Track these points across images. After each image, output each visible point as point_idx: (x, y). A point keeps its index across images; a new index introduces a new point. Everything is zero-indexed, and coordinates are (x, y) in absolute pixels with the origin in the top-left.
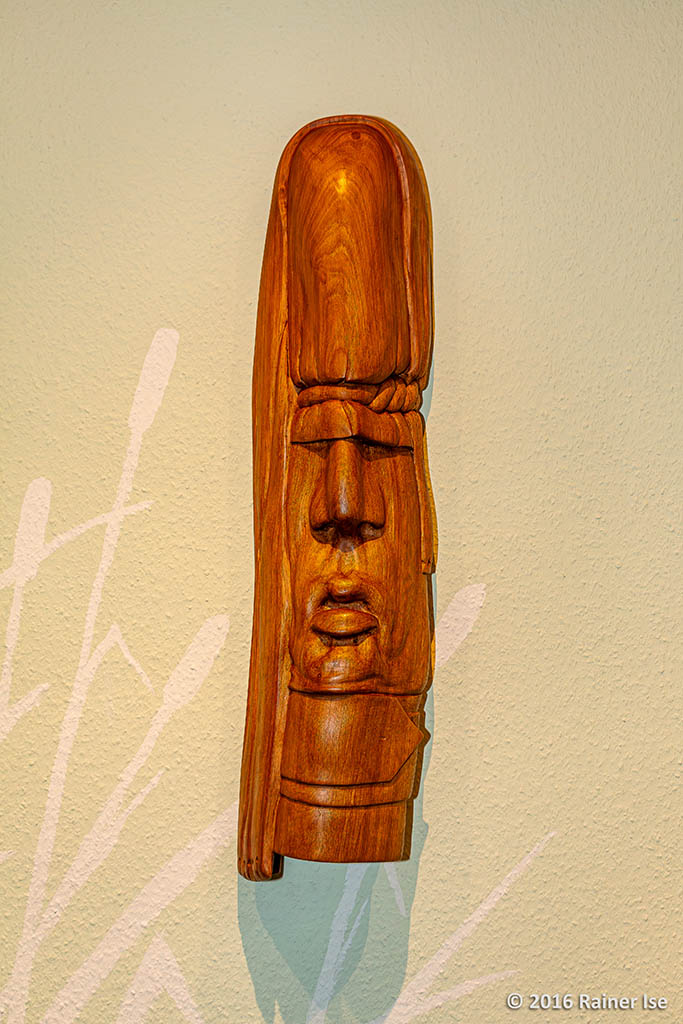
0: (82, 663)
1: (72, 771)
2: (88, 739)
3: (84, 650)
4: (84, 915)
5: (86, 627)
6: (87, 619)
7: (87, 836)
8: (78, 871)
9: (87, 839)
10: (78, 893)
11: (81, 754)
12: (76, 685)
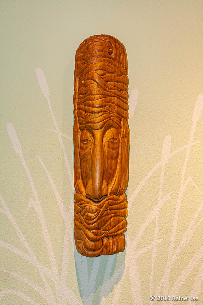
0: (181, 187)
1: (179, 216)
2: (183, 207)
3: (182, 183)
4: (184, 256)
5: (182, 177)
6: (182, 174)
7: (184, 234)
8: (182, 244)
9: (184, 235)
10: (182, 250)
11: (182, 212)
12: (180, 193)
